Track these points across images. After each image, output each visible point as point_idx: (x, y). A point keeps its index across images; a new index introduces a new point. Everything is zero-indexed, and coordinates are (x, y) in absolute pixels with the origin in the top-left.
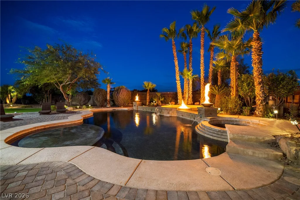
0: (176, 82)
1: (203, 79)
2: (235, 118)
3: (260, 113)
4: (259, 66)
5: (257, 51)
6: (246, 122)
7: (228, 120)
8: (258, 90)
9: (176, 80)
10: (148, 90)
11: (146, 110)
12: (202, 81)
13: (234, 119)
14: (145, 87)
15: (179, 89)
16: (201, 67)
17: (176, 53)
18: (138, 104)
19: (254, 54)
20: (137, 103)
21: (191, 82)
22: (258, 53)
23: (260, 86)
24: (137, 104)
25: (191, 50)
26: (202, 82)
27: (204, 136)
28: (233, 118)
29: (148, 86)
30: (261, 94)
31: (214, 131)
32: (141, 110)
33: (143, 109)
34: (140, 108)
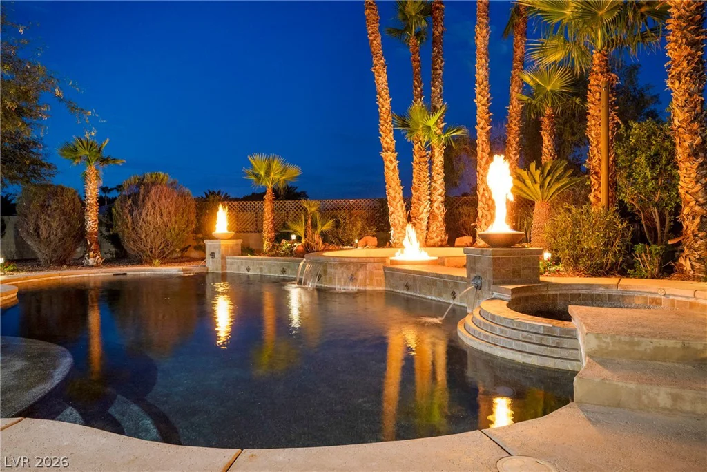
0: (383, 155)
1: (485, 145)
2: (607, 287)
3: (697, 265)
4: (693, 88)
5: (686, 27)
6: (646, 298)
7: (580, 294)
8: (687, 180)
9: (380, 148)
10: (269, 191)
11: (261, 269)
12: (483, 151)
13: (601, 289)
14: (256, 176)
15: (393, 184)
16: (479, 97)
17: (379, 39)
18: (227, 247)
19: (676, 41)
20: (223, 242)
21: (441, 158)
22: (689, 35)
23: (696, 165)
24: (223, 248)
25: (440, 29)
26: (481, 158)
28: (600, 285)
29: (268, 174)
30: (700, 194)
31: (530, 335)
32: (238, 270)
33: (248, 270)
34: (235, 266)
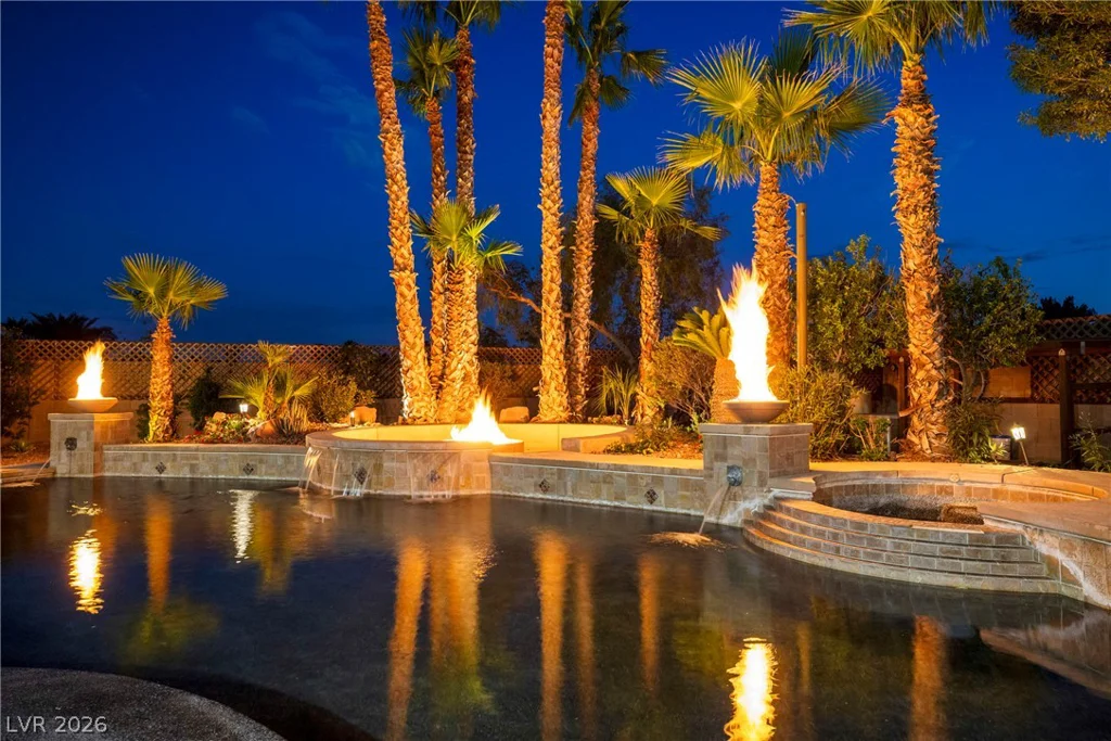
0: (395, 275)
1: (555, 273)
2: (885, 474)
3: (936, 443)
4: (930, 225)
5: (920, 152)
8: (923, 337)
9: (389, 263)
10: (164, 323)
11: (193, 468)
12: (552, 281)
13: (879, 477)
14: (137, 294)
15: (412, 323)
16: (549, 203)
17: (393, 90)
18: (105, 427)
19: (909, 167)
20: (100, 418)
21: (474, 287)
22: (926, 162)
23: (933, 319)
24: (97, 429)
25: (470, 93)
26: (551, 291)
27: (907, 584)
28: (877, 473)
29: (162, 293)
30: (937, 355)
32: (135, 471)
33: (161, 469)
34: (127, 464)
